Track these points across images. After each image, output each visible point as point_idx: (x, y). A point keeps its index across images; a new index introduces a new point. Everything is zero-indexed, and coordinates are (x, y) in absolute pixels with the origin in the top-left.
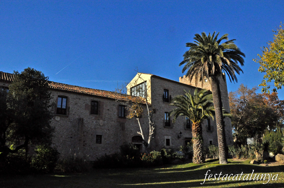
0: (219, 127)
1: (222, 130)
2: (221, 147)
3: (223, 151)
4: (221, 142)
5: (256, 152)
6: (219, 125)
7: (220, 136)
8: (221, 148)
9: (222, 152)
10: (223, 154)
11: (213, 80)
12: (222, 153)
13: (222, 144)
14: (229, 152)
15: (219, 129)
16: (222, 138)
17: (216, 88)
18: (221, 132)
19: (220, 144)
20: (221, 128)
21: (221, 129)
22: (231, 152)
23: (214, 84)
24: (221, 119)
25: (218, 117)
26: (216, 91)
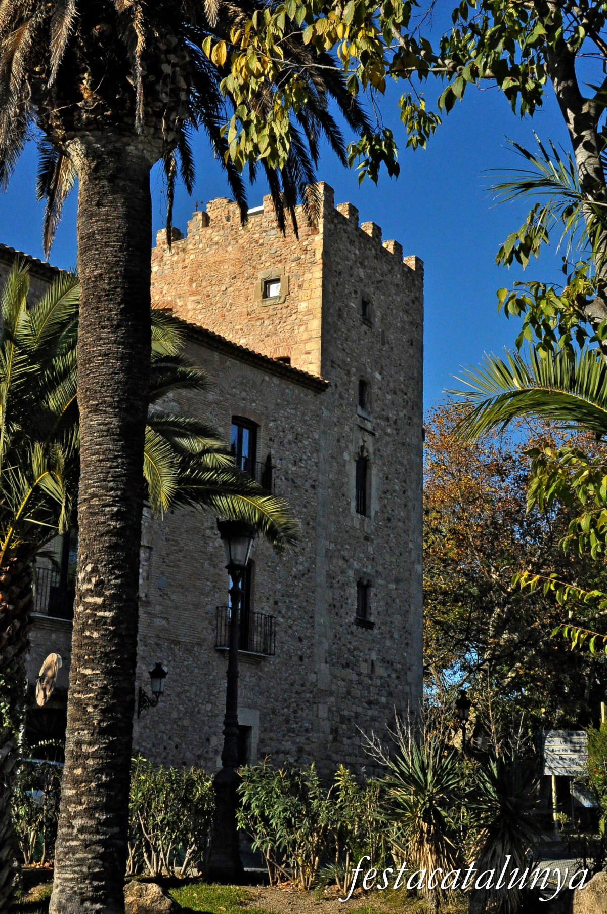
0: (91, 586)
1: (114, 621)
2: (79, 771)
3: (89, 812)
4: (88, 724)
5: (421, 843)
6: (94, 571)
7: (88, 672)
8: (76, 782)
9: (78, 823)
10: (86, 845)
11: (96, 170)
12: (82, 830)
13: (90, 744)
14: (240, 825)
15: (87, 605)
16: (104, 690)
17: (107, 245)
18: (95, 635)
19: (79, 743)
20: (99, 600)
21: (103, 607)
22: (260, 827)
23: (99, 205)
24: (115, 516)
25: (94, 496)
26: (111, 266)
